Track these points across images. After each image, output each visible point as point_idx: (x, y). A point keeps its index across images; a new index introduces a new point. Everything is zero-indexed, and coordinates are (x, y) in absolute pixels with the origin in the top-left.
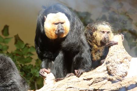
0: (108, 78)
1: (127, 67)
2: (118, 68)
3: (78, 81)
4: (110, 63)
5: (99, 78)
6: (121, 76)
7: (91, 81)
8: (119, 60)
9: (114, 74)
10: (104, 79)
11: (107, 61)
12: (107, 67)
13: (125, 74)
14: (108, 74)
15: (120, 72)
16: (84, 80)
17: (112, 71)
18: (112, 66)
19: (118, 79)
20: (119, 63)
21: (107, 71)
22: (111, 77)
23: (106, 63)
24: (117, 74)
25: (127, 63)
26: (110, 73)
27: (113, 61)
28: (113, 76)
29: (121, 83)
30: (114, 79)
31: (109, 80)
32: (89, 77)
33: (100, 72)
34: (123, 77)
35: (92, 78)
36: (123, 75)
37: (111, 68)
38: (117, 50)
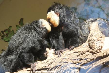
0: (90, 51)
1: (102, 43)
2: (96, 44)
3: (70, 54)
4: (91, 41)
5: (84, 51)
6: (98, 50)
7: (79, 53)
8: (96, 39)
9: (94, 48)
10: (87, 51)
11: (89, 40)
12: (89, 44)
13: (101, 48)
14: (89, 49)
15: (98, 47)
16: (74, 53)
17: (92, 46)
18: (92, 43)
19: (96, 52)
20: (97, 41)
21: (89, 47)
22: (92, 50)
23: (88, 41)
24: (96, 48)
25: (102, 40)
26: (91, 48)
27: (92, 40)
28: (93, 49)
29: (99, 54)
30: (94, 51)
31: (91, 52)
32: (77, 51)
33: (84, 47)
34: (100, 50)
35: (79, 52)
36: (99, 49)
37: (91, 44)
38: (95, 32)
